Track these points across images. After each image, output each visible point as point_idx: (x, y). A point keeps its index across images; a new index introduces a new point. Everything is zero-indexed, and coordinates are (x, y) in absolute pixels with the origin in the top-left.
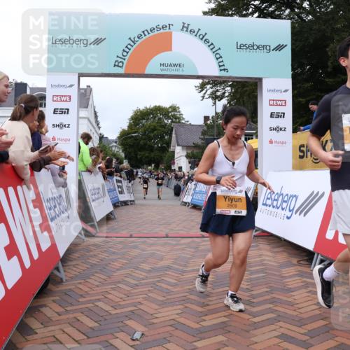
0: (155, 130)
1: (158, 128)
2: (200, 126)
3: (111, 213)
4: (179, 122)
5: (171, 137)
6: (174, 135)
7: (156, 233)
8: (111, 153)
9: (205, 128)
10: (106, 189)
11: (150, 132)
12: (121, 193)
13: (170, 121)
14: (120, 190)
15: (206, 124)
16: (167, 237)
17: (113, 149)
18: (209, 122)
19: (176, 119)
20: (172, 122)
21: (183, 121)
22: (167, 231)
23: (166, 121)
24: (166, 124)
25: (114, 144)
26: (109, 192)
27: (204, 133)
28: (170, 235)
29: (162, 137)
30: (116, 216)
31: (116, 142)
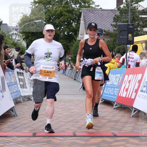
0: (62, 15)
1: (65, 13)
2: (112, 10)
3: (12, 109)
4: (89, 7)
5: (79, 24)
6: (82, 22)
7: (63, 131)
8: (11, 42)
9: (118, 13)
10: (6, 82)
11: (56, 18)
12: (23, 86)
13: (78, 6)
14: (21, 83)
15: (119, 9)
16: (75, 136)
17: (14, 37)
18: (122, 6)
19: (84, 3)
20: (81, 6)
21: (93, 6)
22: (75, 129)
23: (73, 6)
24: (73, 10)
25: (15, 32)
26: (8, 86)
27: (116, 19)
28: (77, 134)
29: (70, 24)
30: (17, 113)
31: (16, 30)
